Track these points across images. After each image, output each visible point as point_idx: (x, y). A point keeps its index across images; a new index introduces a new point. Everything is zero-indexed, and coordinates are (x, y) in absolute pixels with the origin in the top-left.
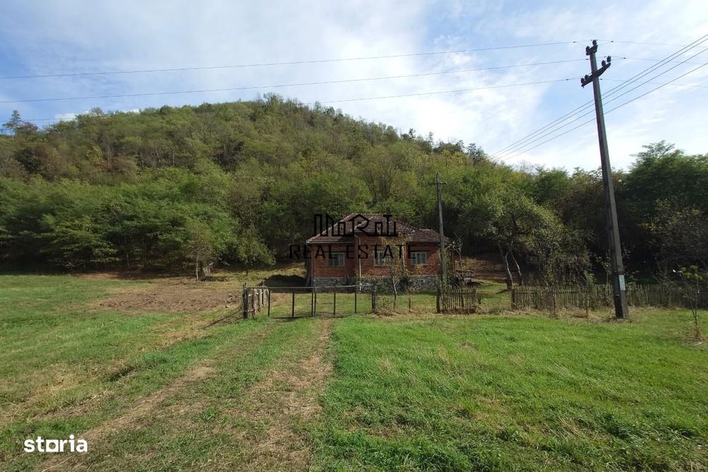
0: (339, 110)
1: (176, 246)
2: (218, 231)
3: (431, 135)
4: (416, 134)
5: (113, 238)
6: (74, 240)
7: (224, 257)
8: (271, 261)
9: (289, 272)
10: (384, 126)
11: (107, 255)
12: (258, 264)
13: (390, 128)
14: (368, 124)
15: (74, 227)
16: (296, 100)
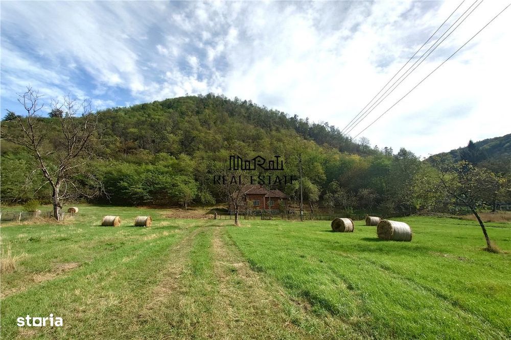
0: (250, 101)
1: (176, 196)
2: (191, 189)
3: (307, 119)
4: (299, 118)
5: (150, 192)
6: (136, 193)
7: (194, 200)
8: (214, 202)
9: (221, 207)
10: (279, 112)
11: (148, 199)
12: (208, 204)
13: (282, 113)
14: (268, 110)
15: (136, 188)
16: (223, 95)
